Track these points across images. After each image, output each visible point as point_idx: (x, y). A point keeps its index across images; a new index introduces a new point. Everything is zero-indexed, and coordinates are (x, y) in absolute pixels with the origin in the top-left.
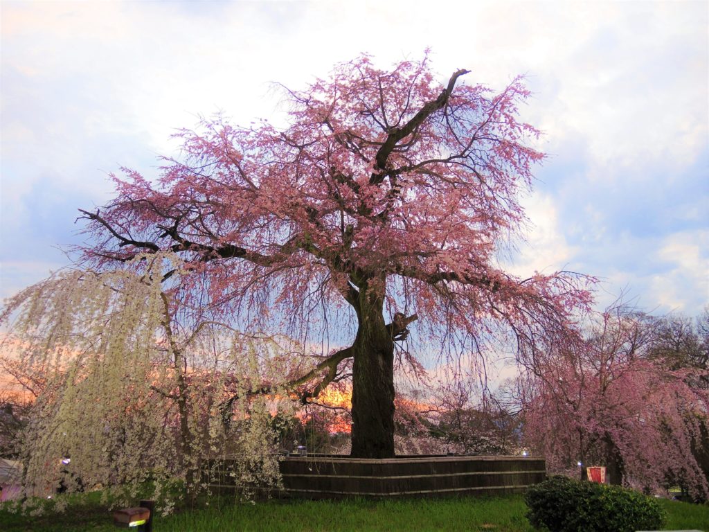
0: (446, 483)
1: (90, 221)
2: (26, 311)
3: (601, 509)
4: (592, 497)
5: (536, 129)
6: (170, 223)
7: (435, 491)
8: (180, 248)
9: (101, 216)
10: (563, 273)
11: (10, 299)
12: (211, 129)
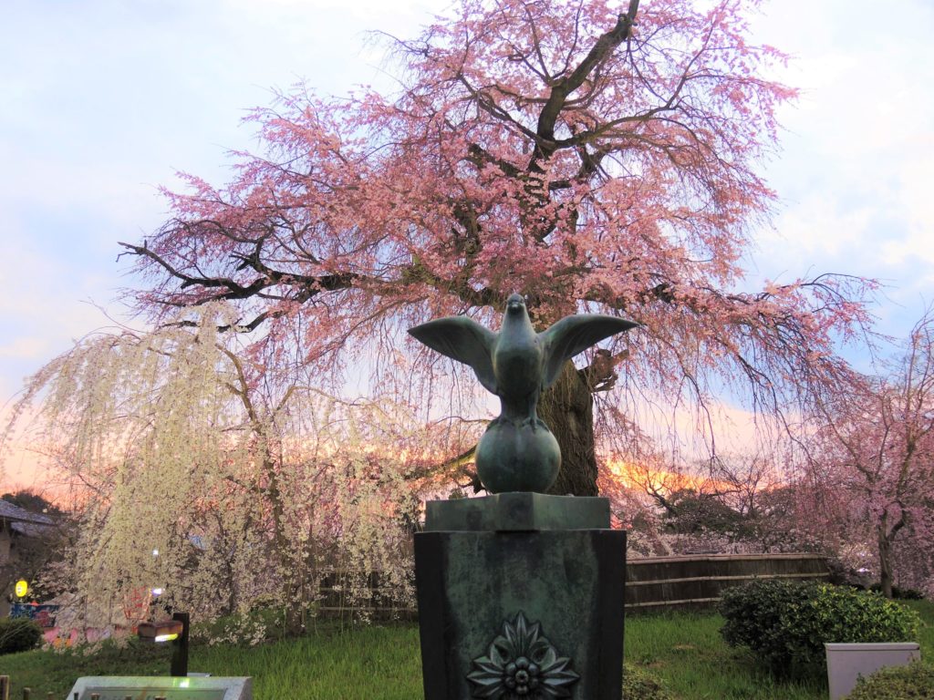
0: (653, 593)
1: (136, 256)
2: (54, 392)
3: (813, 619)
4: (803, 603)
5: (782, 51)
6: (248, 249)
7: (636, 605)
8: (266, 282)
9: (152, 248)
10: (826, 277)
11: (31, 378)
12: (292, 107)
